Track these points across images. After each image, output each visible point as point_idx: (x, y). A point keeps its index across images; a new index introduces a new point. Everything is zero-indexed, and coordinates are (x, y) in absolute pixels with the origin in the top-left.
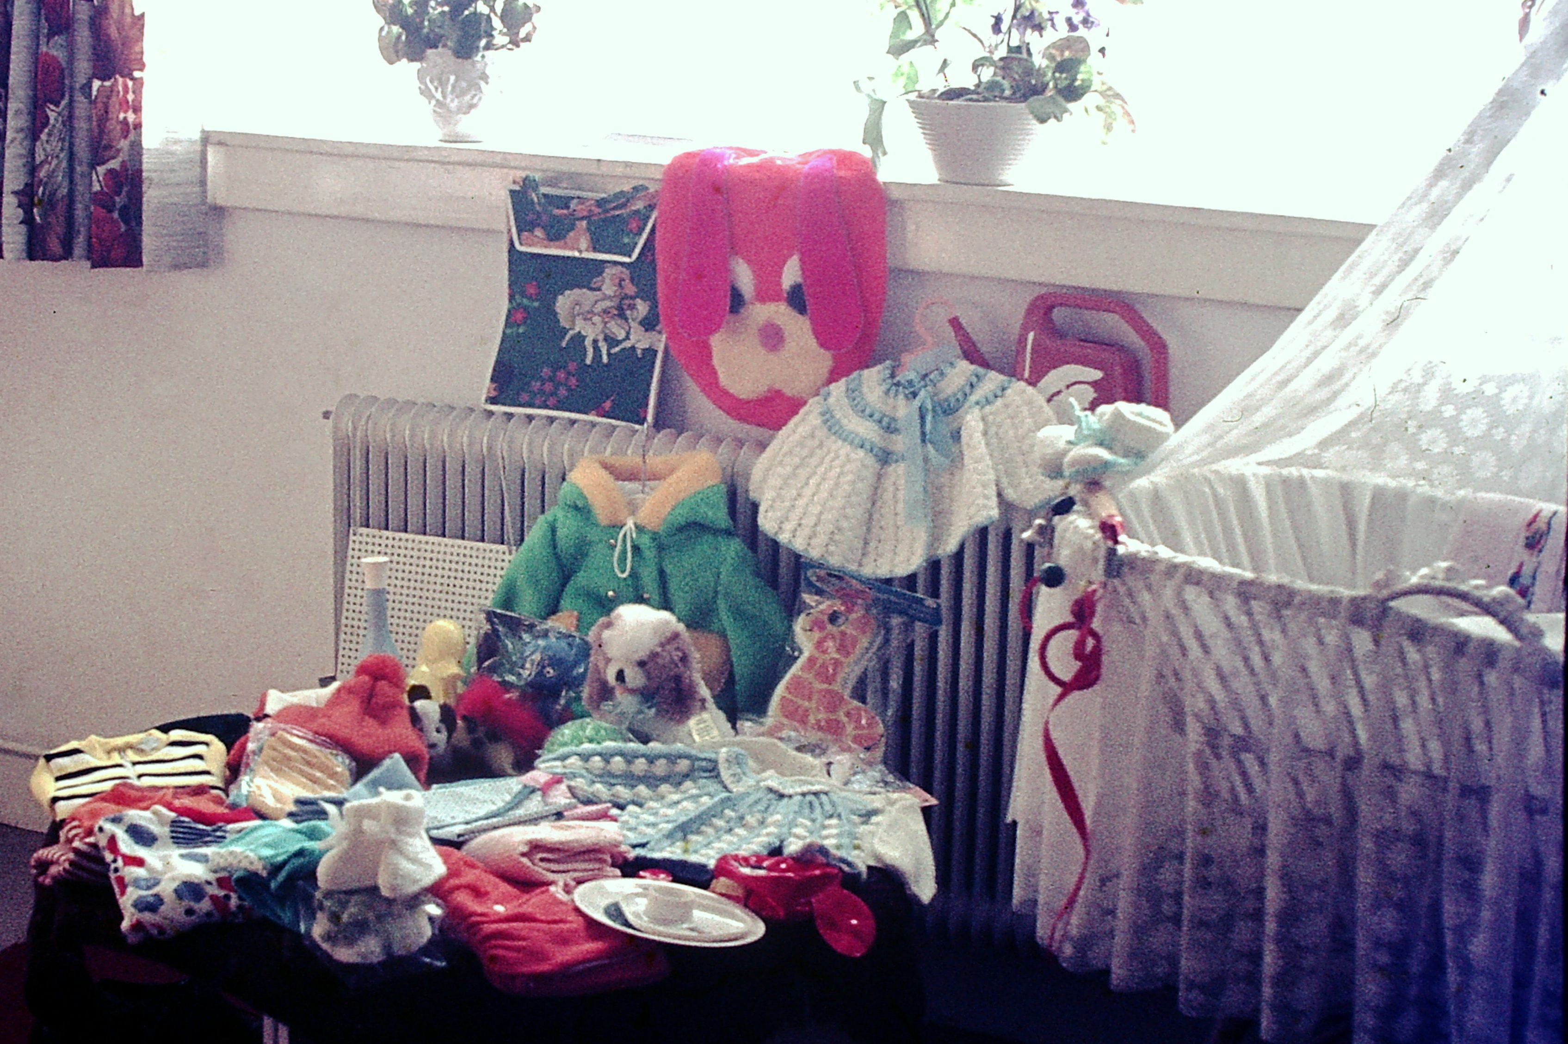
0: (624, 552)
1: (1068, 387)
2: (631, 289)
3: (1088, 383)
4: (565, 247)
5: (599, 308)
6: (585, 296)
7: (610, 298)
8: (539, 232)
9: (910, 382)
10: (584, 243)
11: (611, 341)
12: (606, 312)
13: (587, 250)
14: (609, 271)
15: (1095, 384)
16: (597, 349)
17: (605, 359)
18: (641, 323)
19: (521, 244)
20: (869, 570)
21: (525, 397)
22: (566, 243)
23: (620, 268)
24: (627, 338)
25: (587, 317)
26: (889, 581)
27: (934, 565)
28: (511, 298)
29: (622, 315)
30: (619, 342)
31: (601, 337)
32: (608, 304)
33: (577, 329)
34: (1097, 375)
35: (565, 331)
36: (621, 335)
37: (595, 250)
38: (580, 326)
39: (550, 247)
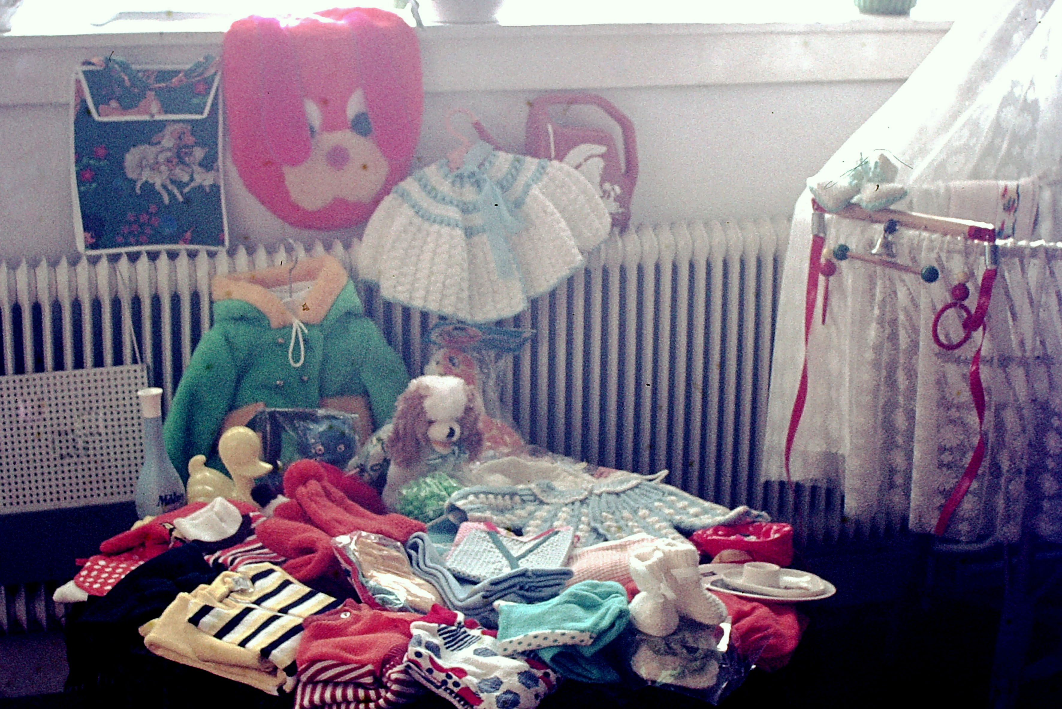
0: (297, 342)
1: (586, 160)
2: (190, 140)
3: (599, 156)
4: (139, 113)
5: (161, 158)
6: (149, 151)
7: (169, 150)
8: (114, 104)
9: (473, 174)
10: (155, 107)
11: (180, 185)
12: (169, 161)
13: (159, 113)
14: (169, 129)
15: (602, 156)
16: (170, 193)
17: (181, 199)
18: (200, 165)
19: (99, 115)
20: (480, 318)
21: (120, 239)
22: (139, 111)
23: (181, 124)
24: (192, 179)
25: (155, 167)
26: (500, 323)
27: (534, 303)
28: (78, 161)
29: (181, 162)
30: (187, 184)
31: (168, 182)
32: (169, 154)
33: (144, 179)
34: (602, 149)
35: (134, 182)
36: (186, 179)
37: (166, 112)
38: (146, 175)
39: (125, 115)
